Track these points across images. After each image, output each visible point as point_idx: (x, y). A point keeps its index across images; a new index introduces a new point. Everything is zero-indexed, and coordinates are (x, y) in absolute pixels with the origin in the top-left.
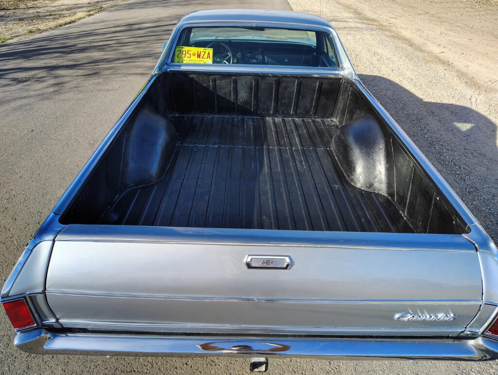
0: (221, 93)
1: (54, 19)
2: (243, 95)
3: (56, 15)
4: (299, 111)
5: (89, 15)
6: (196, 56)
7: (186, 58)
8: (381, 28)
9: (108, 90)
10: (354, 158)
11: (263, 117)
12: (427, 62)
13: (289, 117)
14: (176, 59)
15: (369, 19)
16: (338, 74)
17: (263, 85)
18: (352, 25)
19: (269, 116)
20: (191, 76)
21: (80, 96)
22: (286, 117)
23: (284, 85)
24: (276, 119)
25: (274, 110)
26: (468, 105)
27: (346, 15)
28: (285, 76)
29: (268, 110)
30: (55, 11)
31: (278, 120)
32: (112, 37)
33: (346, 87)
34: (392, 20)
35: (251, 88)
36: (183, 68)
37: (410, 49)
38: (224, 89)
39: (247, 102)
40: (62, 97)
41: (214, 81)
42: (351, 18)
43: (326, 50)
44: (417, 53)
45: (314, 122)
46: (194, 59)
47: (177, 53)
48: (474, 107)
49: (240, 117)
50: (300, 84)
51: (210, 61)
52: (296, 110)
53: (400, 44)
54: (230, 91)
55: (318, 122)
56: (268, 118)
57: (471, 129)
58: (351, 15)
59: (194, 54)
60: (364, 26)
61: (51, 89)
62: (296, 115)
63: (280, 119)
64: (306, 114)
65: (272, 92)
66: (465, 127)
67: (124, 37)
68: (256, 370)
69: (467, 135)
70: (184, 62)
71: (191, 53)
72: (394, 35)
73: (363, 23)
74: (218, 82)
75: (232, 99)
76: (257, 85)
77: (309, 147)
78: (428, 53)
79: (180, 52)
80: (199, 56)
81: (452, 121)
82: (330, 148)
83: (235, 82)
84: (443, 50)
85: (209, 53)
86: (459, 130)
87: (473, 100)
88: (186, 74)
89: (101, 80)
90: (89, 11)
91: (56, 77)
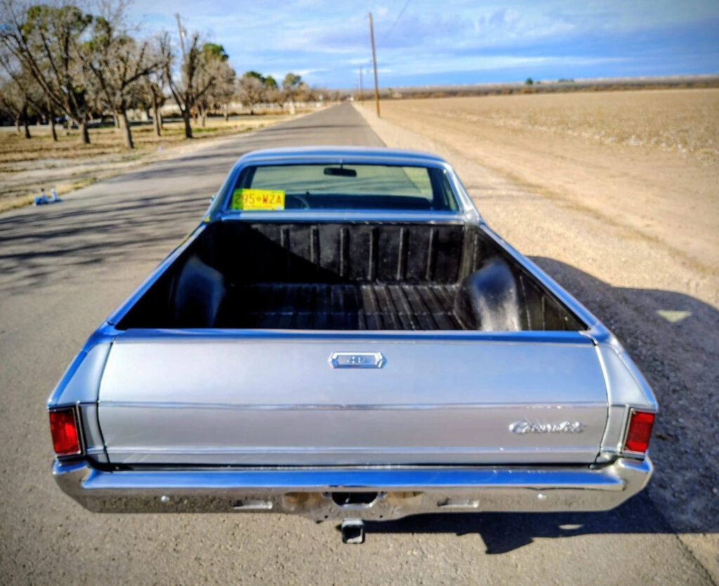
0: (296, 250)
1: (18, 196)
2: (328, 254)
3: (19, 191)
4: (409, 275)
5: (77, 188)
6: (262, 201)
7: (248, 204)
8: (551, 196)
9: (118, 281)
10: (479, 309)
11: (358, 284)
12: (622, 238)
13: (394, 284)
14: (234, 206)
15: (530, 185)
16: (458, 220)
17: (355, 236)
18: (504, 193)
19: (367, 282)
20: (254, 226)
21: (73, 288)
22: (390, 284)
23: (384, 236)
24: (376, 288)
25: (372, 275)
26: (684, 290)
27: (492, 180)
28: (387, 223)
29: (365, 275)
30: (18, 186)
31: (380, 287)
32: (119, 215)
33: (471, 236)
34: (568, 186)
35: (339, 242)
36: (243, 216)
37: (596, 222)
38: (302, 243)
39: (334, 264)
40: (44, 290)
41: (287, 232)
42: (501, 184)
43: (446, 204)
44: (607, 227)
45: (431, 289)
46: (259, 205)
47: (235, 198)
48: (692, 293)
49: (324, 286)
50: (407, 235)
51: (281, 206)
52: (404, 272)
53: (580, 216)
54: (309, 247)
55: (438, 289)
56: (364, 287)
57: (686, 320)
58: (502, 180)
59: (259, 199)
60: (521, 194)
61: (27, 282)
62: (406, 280)
63: (383, 288)
64: (421, 278)
65: (369, 246)
66: (674, 316)
67: (137, 215)
68: (350, 541)
69: (678, 326)
70: (245, 209)
71: (255, 197)
72: (570, 204)
73: (520, 190)
74: (292, 234)
75: (312, 258)
76: (347, 237)
77: (422, 312)
78: (625, 227)
79: (240, 196)
80: (265, 200)
81: (655, 309)
82: (452, 312)
83: (316, 233)
84: (649, 222)
85: (279, 198)
86: (665, 321)
87: (693, 284)
88: (247, 224)
89: (104, 269)
90: (77, 183)
91: (34, 266)
